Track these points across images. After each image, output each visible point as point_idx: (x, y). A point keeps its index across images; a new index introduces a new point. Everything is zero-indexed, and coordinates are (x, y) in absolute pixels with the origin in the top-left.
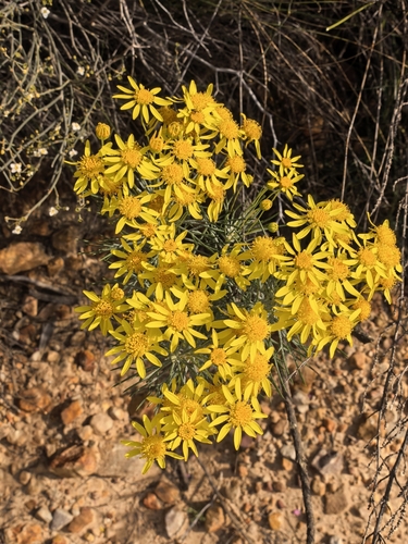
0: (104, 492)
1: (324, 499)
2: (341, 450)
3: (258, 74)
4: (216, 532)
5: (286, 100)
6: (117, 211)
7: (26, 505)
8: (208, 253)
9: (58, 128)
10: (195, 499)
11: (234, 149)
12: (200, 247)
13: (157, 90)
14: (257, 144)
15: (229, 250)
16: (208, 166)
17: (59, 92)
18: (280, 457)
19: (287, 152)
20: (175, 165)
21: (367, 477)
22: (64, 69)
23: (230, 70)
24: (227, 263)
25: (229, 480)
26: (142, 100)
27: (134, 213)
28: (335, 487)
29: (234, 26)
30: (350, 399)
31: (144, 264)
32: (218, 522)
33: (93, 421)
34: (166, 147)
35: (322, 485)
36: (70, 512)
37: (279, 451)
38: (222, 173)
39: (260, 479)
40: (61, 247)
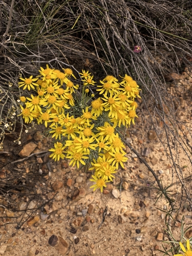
0: (92, 197)
1: (151, 162)
2: (147, 146)
3: (61, 56)
4: (128, 189)
5: (75, 60)
6: (43, 121)
7: (73, 214)
8: (79, 116)
9: (13, 106)
10: (117, 183)
11: (66, 81)
12: (76, 115)
13: (31, 77)
14: (73, 75)
15: (85, 111)
16: (61, 91)
17: (7, 96)
18: (133, 159)
19: (84, 72)
20: (51, 96)
21: (158, 149)
22: (4, 88)
23: (53, 60)
24: (87, 115)
25: (123, 173)
26: (29, 83)
27: (48, 118)
28: (152, 157)
29: (47, 47)
30: (142, 131)
31: (62, 131)
32: (127, 186)
33: (77, 181)
34: (45, 92)
35: (148, 159)
36: (86, 208)
37: (131, 157)
38: (67, 90)
39: (131, 168)
40: (38, 139)
